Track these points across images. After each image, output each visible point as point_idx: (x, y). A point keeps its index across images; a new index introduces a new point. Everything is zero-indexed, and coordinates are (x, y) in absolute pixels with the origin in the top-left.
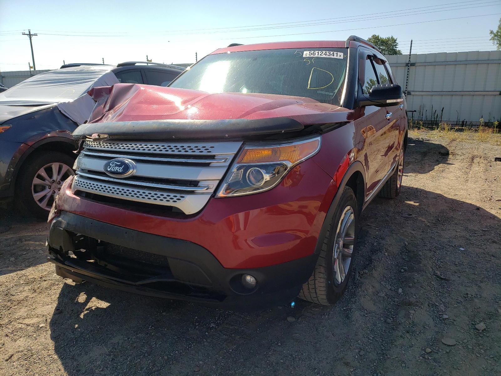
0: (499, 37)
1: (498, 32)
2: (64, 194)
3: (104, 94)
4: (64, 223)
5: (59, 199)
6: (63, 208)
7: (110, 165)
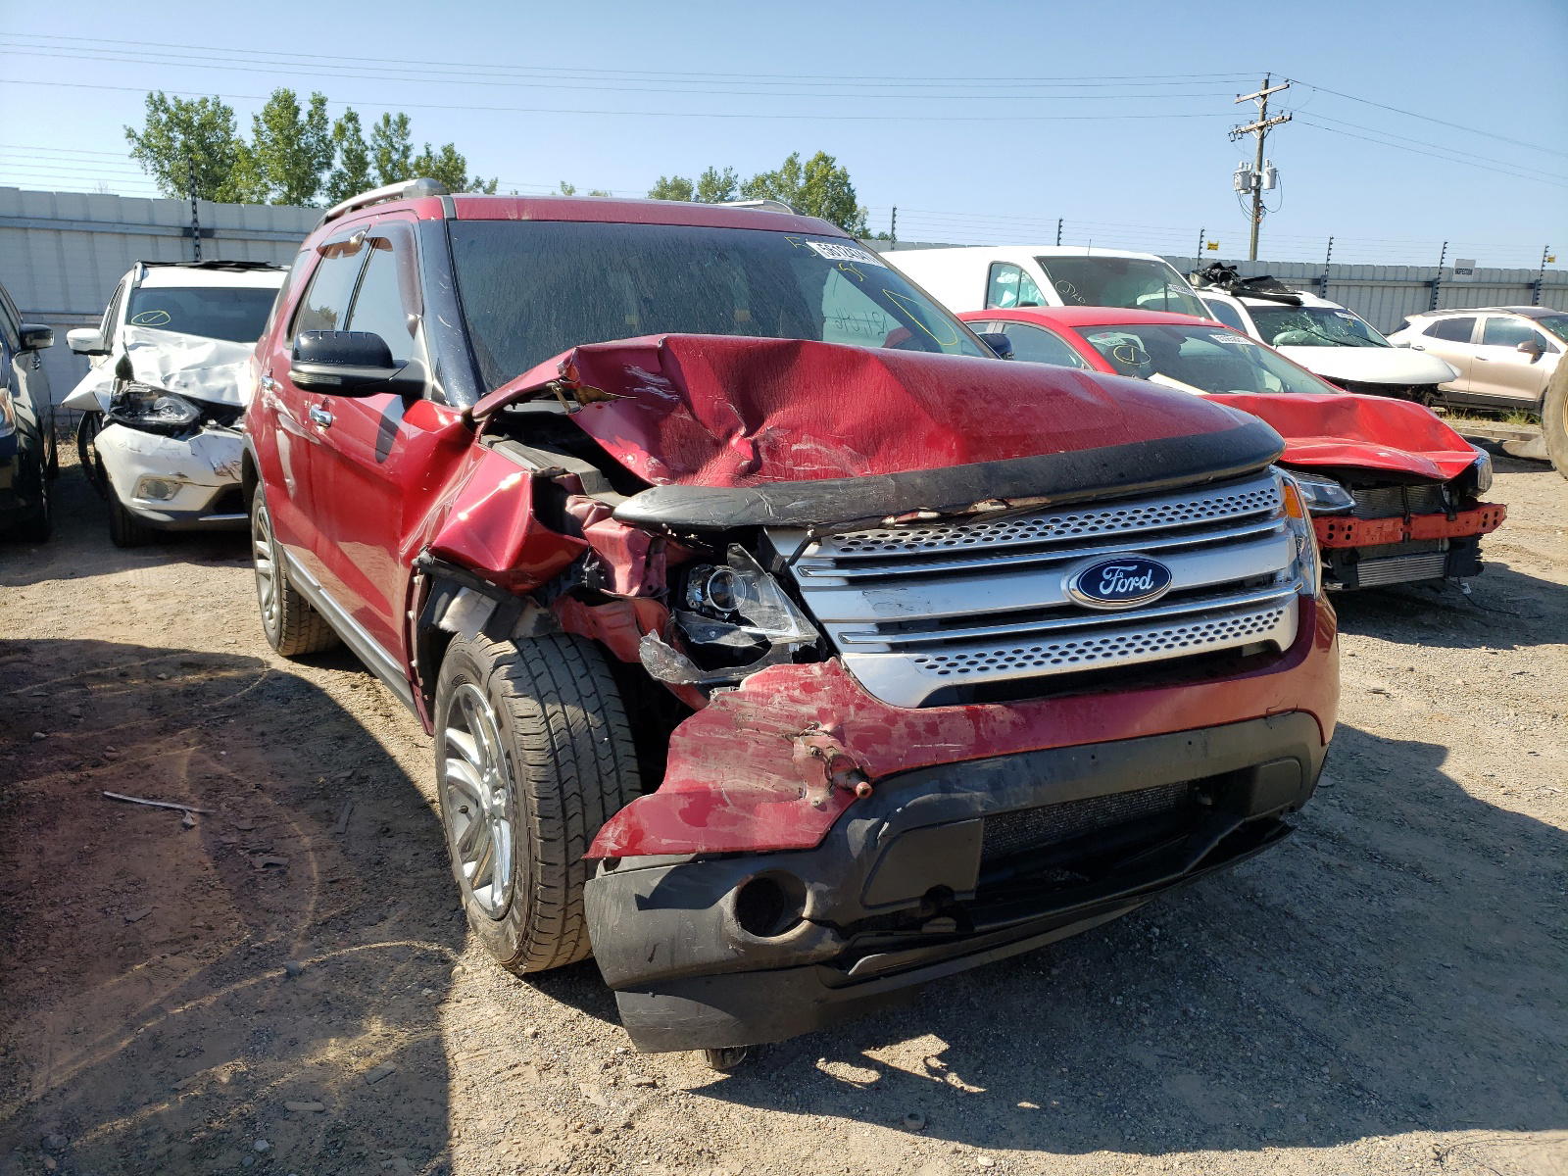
0: (155, 150)
1: (148, 136)
2: (893, 718)
3: (636, 371)
4: (971, 799)
5: (862, 743)
6: (926, 761)
7: (1104, 580)
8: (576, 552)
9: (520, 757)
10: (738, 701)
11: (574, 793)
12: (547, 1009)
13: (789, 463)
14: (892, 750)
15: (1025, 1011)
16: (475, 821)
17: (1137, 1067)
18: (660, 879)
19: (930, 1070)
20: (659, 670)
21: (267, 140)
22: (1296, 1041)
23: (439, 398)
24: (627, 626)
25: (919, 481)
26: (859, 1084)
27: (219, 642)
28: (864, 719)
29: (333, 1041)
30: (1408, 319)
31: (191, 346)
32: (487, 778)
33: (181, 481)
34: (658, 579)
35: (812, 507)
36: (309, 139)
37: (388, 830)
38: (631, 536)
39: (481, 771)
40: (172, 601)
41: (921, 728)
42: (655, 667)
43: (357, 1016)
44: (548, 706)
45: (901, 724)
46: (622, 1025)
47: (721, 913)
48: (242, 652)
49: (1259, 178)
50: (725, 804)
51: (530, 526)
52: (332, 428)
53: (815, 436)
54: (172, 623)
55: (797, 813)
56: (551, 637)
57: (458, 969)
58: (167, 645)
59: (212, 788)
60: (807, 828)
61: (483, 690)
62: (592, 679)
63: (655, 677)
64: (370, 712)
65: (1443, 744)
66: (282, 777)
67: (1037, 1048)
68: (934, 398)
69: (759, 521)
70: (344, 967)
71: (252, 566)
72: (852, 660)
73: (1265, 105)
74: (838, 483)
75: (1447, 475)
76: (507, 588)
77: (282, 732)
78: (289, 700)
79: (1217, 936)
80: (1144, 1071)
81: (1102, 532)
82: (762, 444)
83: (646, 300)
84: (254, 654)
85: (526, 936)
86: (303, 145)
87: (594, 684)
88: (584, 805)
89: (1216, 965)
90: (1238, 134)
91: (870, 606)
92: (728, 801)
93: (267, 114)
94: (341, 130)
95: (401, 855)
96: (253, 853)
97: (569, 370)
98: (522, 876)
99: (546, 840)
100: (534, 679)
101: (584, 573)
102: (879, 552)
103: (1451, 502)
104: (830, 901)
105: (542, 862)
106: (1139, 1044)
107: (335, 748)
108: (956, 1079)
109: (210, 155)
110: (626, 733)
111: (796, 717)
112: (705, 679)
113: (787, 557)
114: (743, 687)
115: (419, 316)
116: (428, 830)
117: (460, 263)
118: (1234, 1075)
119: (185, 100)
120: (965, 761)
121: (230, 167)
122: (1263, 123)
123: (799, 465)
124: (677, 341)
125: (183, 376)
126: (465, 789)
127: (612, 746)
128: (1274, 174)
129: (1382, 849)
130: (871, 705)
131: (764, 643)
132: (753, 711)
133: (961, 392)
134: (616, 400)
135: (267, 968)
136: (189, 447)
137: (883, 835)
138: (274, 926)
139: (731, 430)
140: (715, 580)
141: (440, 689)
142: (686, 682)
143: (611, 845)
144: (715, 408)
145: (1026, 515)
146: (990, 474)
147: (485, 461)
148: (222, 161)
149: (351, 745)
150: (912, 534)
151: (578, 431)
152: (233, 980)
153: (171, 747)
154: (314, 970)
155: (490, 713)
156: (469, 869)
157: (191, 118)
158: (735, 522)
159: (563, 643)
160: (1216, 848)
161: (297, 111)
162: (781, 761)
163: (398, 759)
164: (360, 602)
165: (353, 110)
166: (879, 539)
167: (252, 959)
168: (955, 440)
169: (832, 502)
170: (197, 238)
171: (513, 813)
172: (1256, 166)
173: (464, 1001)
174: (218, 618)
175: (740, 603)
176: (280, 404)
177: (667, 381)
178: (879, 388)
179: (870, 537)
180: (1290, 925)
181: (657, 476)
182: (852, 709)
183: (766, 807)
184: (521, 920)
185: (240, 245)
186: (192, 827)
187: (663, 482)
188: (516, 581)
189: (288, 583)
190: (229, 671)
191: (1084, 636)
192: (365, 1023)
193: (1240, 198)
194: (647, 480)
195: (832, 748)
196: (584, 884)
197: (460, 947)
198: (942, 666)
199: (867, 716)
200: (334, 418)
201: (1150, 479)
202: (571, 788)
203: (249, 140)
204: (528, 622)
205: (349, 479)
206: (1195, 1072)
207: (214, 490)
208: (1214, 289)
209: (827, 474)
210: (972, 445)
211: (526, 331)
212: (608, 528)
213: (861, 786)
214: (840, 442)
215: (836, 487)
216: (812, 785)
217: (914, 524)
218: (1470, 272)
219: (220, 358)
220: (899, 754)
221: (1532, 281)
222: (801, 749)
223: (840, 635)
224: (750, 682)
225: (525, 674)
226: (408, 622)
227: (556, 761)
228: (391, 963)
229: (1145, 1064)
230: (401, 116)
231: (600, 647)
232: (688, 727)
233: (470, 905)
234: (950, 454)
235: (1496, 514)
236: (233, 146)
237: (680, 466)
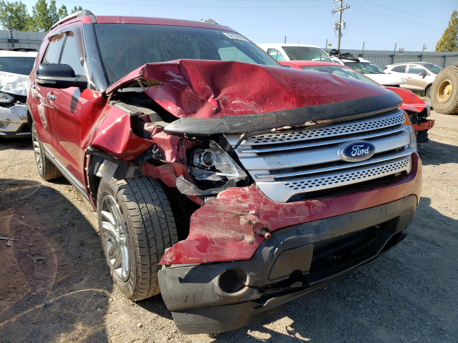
0: (2, 18)
2: (278, 207)
3: (170, 73)
4: (308, 237)
5: (266, 218)
6: (291, 223)
7: (353, 151)
8: (150, 146)
9: (131, 224)
10: (216, 202)
11: (152, 238)
12: (144, 315)
13: (231, 109)
14: (278, 220)
15: (318, 305)
16: (115, 244)
17: (362, 326)
18: (188, 272)
19: (289, 332)
20: (184, 190)
21: (37, 15)
22: (415, 312)
23: (93, 88)
24: (171, 173)
25: (284, 114)
26: (264, 340)
27: (23, 176)
28: (266, 208)
29: (62, 334)
30: (387, 66)
31: (9, 76)
32: (118, 230)
33: (8, 122)
34: (183, 155)
35: (243, 125)
36: (51, 14)
37: (83, 244)
38: (171, 139)
39: (115, 227)
40: (7, 162)
41: (289, 211)
42: (182, 189)
43: (72, 323)
44: (140, 205)
45: (281, 210)
46: (173, 320)
47: (213, 284)
48: (31, 179)
49: (340, 25)
50: (214, 243)
51: (131, 135)
52: (55, 101)
53: (241, 98)
54: (7, 169)
55: (242, 245)
56: (140, 177)
57: (110, 300)
58: (4, 178)
59: (18, 230)
60: (247, 252)
61: (114, 198)
62: (157, 193)
63: (183, 193)
64: (76, 199)
65: (428, 197)
66: (45, 225)
67: (325, 320)
68: (284, 82)
69: (222, 132)
70: (67, 301)
71: (33, 149)
72: (260, 185)
73: (342, 3)
74: (253, 115)
75: (419, 111)
76: (122, 159)
77: (45, 208)
78: (47, 196)
79: (376, 271)
80: (365, 328)
81: (350, 132)
82: (220, 101)
83: (169, 51)
84: (35, 180)
85: (136, 290)
86: (49, 16)
87: (157, 195)
88: (156, 242)
89: (379, 282)
90: (334, 12)
91: (267, 164)
92: (215, 242)
93: (37, 6)
94: (61, 11)
95: (88, 253)
96: (33, 255)
97: (143, 73)
98: (133, 269)
99: (142, 256)
100: (134, 194)
101: (153, 154)
102: (269, 142)
103: (419, 119)
104: (256, 279)
105: (141, 264)
106: (361, 317)
107: (64, 213)
108: (299, 335)
109: (19, 19)
110: (171, 213)
111: (240, 208)
112: (202, 193)
113: (233, 145)
114: (218, 197)
115: (84, 58)
116: (97, 243)
117: (99, 38)
118: (398, 328)
119: (11, 2)
120: (305, 223)
121: (26, 23)
122: (341, 9)
123: (235, 109)
124: (185, 62)
125: (7, 86)
126: (110, 233)
127: (166, 219)
128: (345, 24)
129: (421, 235)
130: (269, 203)
131: (225, 179)
132: (223, 207)
133: (293, 80)
134: (162, 85)
135: (37, 304)
136: (11, 110)
137: (276, 253)
138: (40, 285)
139: (208, 96)
140: (204, 155)
141: (98, 197)
142: (195, 195)
143: (169, 260)
144: (202, 87)
145: (323, 127)
146: (310, 111)
147: (111, 111)
148: (23, 21)
149: (69, 212)
150: (281, 135)
151: (148, 97)
152: (23, 310)
153: (4, 215)
154: (56, 303)
155: (117, 206)
156: (113, 261)
157: (13, 8)
158: (213, 132)
159: (145, 179)
160: (386, 245)
161: (46, 5)
162: (235, 225)
163: (86, 217)
164: (68, 163)
165: (64, 5)
166: (269, 137)
167: (31, 300)
168: (294, 98)
169: (251, 123)
170: (13, 43)
171: (128, 244)
172: (339, 22)
173: (113, 313)
174: (23, 167)
175: (215, 163)
176: (39, 95)
177: (182, 77)
178: (264, 79)
179: (265, 137)
180: (399, 265)
181: (180, 114)
182: (262, 204)
183: (230, 244)
184: (134, 284)
185: (27, 45)
186: (10, 246)
187: (183, 117)
188: (125, 157)
189: (45, 156)
190: (27, 186)
191: (345, 172)
192: (75, 325)
193: (335, 31)
194: (177, 116)
195: (255, 220)
196: (157, 271)
197: (111, 290)
198: (295, 186)
199: (268, 207)
200: (56, 97)
201: (366, 112)
202: (150, 236)
203: (31, 15)
204: (131, 172)
205: (62, 119)
206: (383, 327)
207: (21, 124)
208: (333, 57)
209: (246, 113)
210: (301, 100)
211: (125, 62)
212: (161, 136)
213: (267, 234)
214: (250, 100)
215: (253, 117)
216: (247, 234)
217: (283, 131)
218: (403, 52)
219: (20, 80)
220: (281, 221)
221: (420, 55)
222: (243, 221)
223: (255, 175)
224: (221, 194)
225: (131, 192)
226: (85, 171)
227: (145, 226)
228: (85, 298)
229: (365, 325)
230: (80, 7)
231: (159, 180)
232: (198, 213)
233: (113, 275)
234: (293, 103)
235: (432, 123)
236: (26, 17)
237: (189, 110)
